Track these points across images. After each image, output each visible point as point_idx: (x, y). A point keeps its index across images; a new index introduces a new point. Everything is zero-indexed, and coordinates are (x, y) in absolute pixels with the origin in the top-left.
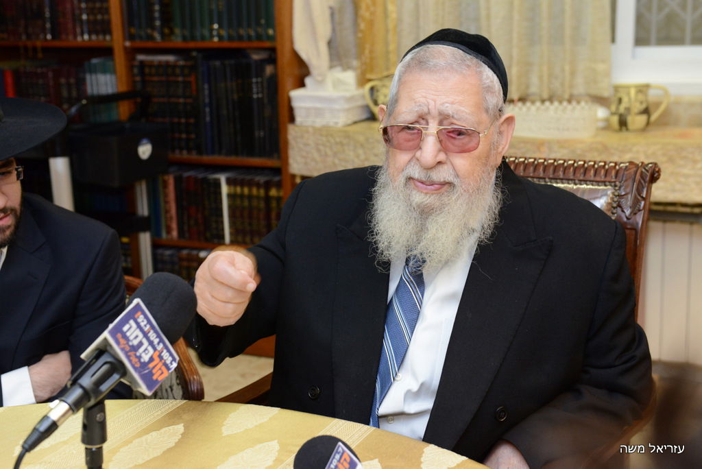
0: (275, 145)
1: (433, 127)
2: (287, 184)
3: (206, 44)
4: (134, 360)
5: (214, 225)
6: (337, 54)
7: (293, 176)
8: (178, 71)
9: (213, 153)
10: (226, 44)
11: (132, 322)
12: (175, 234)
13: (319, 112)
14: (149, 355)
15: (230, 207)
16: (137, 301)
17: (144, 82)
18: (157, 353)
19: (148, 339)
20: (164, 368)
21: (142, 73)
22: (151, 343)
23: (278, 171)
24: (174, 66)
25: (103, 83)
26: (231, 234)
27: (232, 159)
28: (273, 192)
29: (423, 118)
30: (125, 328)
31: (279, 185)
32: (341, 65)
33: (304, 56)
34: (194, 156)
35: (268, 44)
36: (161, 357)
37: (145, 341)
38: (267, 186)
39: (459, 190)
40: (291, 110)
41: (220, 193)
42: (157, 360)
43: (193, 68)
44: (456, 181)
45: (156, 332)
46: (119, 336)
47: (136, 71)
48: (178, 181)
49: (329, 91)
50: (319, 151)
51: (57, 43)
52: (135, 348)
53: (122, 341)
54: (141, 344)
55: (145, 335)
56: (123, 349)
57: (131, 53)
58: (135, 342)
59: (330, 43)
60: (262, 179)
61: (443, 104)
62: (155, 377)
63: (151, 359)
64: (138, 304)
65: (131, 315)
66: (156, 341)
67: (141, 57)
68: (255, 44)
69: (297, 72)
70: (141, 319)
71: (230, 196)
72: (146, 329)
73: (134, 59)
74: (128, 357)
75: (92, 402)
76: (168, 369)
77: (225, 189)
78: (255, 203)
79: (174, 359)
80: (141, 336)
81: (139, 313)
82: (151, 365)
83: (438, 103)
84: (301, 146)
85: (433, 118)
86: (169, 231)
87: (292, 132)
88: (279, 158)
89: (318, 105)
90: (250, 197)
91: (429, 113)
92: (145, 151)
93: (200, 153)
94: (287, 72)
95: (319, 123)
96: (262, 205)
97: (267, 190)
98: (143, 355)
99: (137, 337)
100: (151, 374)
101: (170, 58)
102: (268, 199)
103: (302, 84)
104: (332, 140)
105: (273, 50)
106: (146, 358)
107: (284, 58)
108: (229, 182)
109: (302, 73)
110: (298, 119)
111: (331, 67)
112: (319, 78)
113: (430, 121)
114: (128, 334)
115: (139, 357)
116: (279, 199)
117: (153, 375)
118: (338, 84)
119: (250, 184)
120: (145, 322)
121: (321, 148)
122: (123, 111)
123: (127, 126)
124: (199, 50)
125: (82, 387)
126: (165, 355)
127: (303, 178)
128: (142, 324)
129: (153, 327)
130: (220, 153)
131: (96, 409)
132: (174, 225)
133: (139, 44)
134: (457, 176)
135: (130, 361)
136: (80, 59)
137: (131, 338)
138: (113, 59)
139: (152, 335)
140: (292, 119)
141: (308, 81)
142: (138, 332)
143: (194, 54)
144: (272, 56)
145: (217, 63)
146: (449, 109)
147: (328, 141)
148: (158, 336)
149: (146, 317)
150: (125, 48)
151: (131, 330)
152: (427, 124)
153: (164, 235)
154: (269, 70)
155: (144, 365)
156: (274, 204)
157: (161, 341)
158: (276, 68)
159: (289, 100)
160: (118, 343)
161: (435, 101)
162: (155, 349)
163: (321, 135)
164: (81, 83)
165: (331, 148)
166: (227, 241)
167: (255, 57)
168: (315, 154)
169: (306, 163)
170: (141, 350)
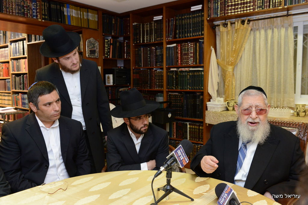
0: (202, 115)
1: (254, 109)
2: (204, 125)
3: (186, 90)
4: (179, 159)
5: (185, 135)
6: (219, 94)
7: (206, 124)
8: (178, 97)
9: (186, 117)
10: (191, 90)
11: (179, 150)
12: (175, 137)
13: (214, 108)
15: (189, 131)
16: (180, 145)
17: (170, 99)
19: (182, 154)
20: (185, 162)
21: (170, 97)
22: (183, 156)
23: (202, 122)
24: (178, 96)
25: (160, 99)
27: (190, 119)
28: (201, 128)
29: (251, 107)
30: (178, 151)
31: (202, 126)
32: (220, 96)
33: (210, 94)
34: (181, 118)
35: (202, 91)
36: (185, 159)
37: (182, 155)
38: (199, 126)
39: (261, 124)
40: (207, 107)
41: (187, 127)
42: (184, 160)
43: (182, 96)
45: (184, 153)
46: (176, 153)
47: (168, 96)
48: (177, 124)
49: (216, 103)
50: (213, 118)
51: (150, 90)
52: (180, 156)
53: (177, 154)
54: (181, 155)
55: (182, 153)
56: (177, 156)
57: (168, 92)
58: (180, 155)
59: (217, 91)
60: (198, 124)
61: (256, 103)
63: (183, 159)
66: (184, 155)
67: (170, 93)
68: (198, 91)
69: (208, 98)
70: (181, 150)
71: (189, 128)
72: (182, 152)
73: (168, 94)
74: (178, 158)
75: (169, 168)
76: (186, 162)
77: (188, 126)
78: (196, 130)
79: (188, 160)
80: (181, 153)
82: (183, 161)
83: (255, 103)
84: (209, 116)
85: (254, 107)
87: (207, 112)
88: (203, 119)
89: (213, 106)
90: (195, 128)
91: (252, 106)
92: (170, 115)
93: (182, 117)
94: (206, 98)
95: (214, 110)
96: (198, 131)
97: (199, 127)
100: (182, 163)
101: (177, 94)
102: (199, 129)
103: (210, 101)
104: (217, 115)
105: (203, 92)
106: (182, 159)
107: (205, 94)
108: (189, 124)
109: (210, 98)
110: (208, 109)
111: (217, 97)
112: (214, 100)
113: (253, 108)
115: (180, 159)
116: (202, 129)
118: (219, 101)
119: (195, 125)
122: (165, 105)
123: (166, 109)
125: (167, 164)
126: (186, 159)
127: (209, 124)
128: (181, 151)
129: (183, 152)
130: (188, 117)
131: (170, 170)
132: (175, 135)
133: (170, 90)
134: (260, 120)
135: (178, 159)
136: (155, 94)
137: (179, 154)
138: (163, 94)
139: (183, 154)
140: (207, 109)
141: (211, 100)
142: (180, 153)
143: (183, 93)
144: (202, 93)
145: (188, 95)
146: (258, 104)
148: (185, 154)
149: (182, 149)
150: (166, 91)
151: (179, 152)
152: (252, 108)
153: (172, 137)
154: (201, 97)
155: (181, 161)
156: (201, 131)
157: (185, 155)
158: (203, 96)
159: (206, 104)
160: (176, 155)
161: (254, 103)
162: (184, 157)
163: (214, 114)
164: (155, 99)
165: (217, 117)
166: (188, 139)
167: (198, 94)
168: (212, 119)
169: (210, 121)
170: (181, 157)
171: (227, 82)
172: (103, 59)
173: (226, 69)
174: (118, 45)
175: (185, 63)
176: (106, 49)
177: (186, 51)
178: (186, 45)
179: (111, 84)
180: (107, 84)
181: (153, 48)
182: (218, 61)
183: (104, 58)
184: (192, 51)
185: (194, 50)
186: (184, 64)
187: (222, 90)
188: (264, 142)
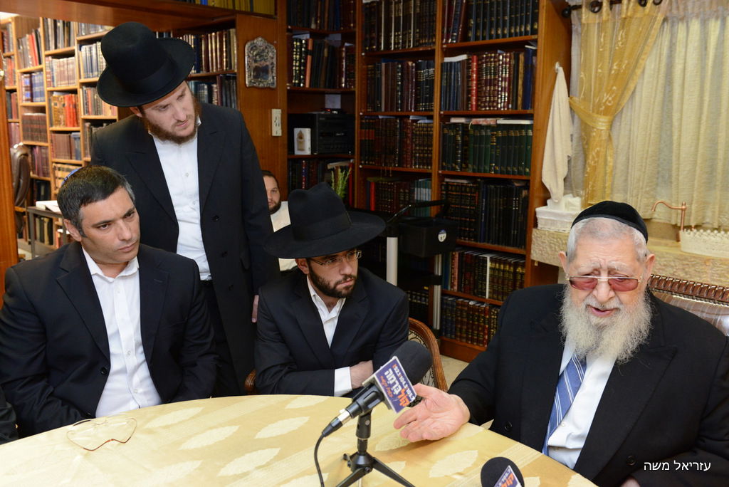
0: (523, 240)
2: (529, 265)
3: (486, 175)
4: (389, 392)
5: (480, 286)
6: (569, 184)
7: (533, 261)
8: (468, 190)
9: (484, 241)
10: (499, 176)
11: (390, 370)
12: (456, 288)
13: (553, 223)
14: (399, 391)
15: (491, 276)
17: (447, 194)
18: (404, 390)
19: (399, 381)
20: (407, 400)
21: (447, 189)
22: (401, 384)
23: (523, 257)
24: (466, 187)
25: (424, 194)
26: (490, 292)
27: (496, 246)
28: (519, 270)
29: (597, 271)
30: (386, 373)
31: (523, 266)
32: (572, 193)
33: (548, 186)
34: (472, 242)
35: (525, 178)
36: (406, 393)
37: (397, 382)
38: (516, 265)
40: (536, 219)
41: (486, 267)
42: (403, 394)
43: (477, 188)
44: (621, 307)
45: (404, 377)
46: (382, 377)
47: (443, 188)
48: (461, 256)
49: (562, 210)
50: (551, 247)
51: (401, 169)
52: (391, 386)
53: (383, 381)
54: (394, 383)
55: (398, 378)
56: (383, 386)
57: (442, 177)
58: (391, 382)
59: (565, 180)
60: (513, 261)
61: (610, 262)
62: (401, 404)
63: (400, 393)
64: (395, 360)
65: (391, 366)
66: (404, 383)
67: (447, 180)
68: (518, 177)
69: (542, 195)
70: (396, 368)
71: (491, 268)
72: (399, 375)
73: (443, 181)
74: (386, 390)
75: (363, 414)
76: (410, 400)
77: (489, 264)
78: (507, 275)
79: (414, 395)
80: (395, 378)
81: (395, 365)
82: (399, 397)
83: (607, 261)
84: (540, 243)
85: (604, 271)
86: (452, 286)
87: (535, 233)
88: (525, 248)
89: (553, 218)
90: (504, 271)
91: (601, 267)
92: (442, 237)
93: (476, 240)
94: (536, 194)
95: (553, 229)
96: (511, 277)
97: (515, 269)
98: (395, 390)
99: (392, 379)
100: (399, 402)
101: (465, 182)
102: (515, 273)
103: (545, 204)
104: (560, 242)
105: (528, 181)
106: (396, 392)
107: (535, 186)
108: (492, 260)
109: (545, 197)
110: (540, 226)
111: (565, 194)
112: (557, 201)
113: (602, 272)
114: (387, 377)
115: (393, 391)
116: (522, 274)
117: (400, 402)
118: (568, 205)
119: (505, 263)
120: (398, 371)
121: (553, 245)
122: (433, 211)
123: (434, 220)
124: (482, 178)
125: (358, 404)
126: (408, 392)
127: (539, 263)
128: (396, 372)
129: (402, 374)
130: (488, 242)
131: (365, 417)
132: (456, 283)
133: (447, 172)
135: (387, 393)
136: (412, 179)
137: (389, 379)
138: (431, 180)
139: (402, 379)
140: (536, 225)
141: (549, 201)
142: (393, 376)
143: (479, 180)
144: (527, 184)
145: (493, 186)
146: (615, 265)
147: (557, 242)
148: (405, 380)
149: (399, 368)
150: (439, 174)
151: (390, 376)
152: (600, 275)
153: (449, 288)
154: (524, 193)
155: (395, 396)
156: (519, 277)
157: (407, 383)
158: (528, 192)
159: (535, 213)
160: (381, 381)
161: (604, 259)
162: (403, 387)
163: (554, 238)
164: (412, 192)
165: (559, 246)
166: (487, 297)
167: (516, 184)
168: (548, 249)
169: (542, 254)
170: (394, 387)
171: (593, 156)
172: (288, 90)
173: (591, 124)
174: (326, 54)
175: (487, 104)
176: (296, 66)
177: (491, 75)
178: (491, 57)
179: (308, 152)
180: (297, 153)
181: (410, 63)
182: (572, 102)
183: (288, 88)
184: (507, 76)
185: (512, 73)
186: (485, 107)
187: (578, 175)
188: (631, 358)
